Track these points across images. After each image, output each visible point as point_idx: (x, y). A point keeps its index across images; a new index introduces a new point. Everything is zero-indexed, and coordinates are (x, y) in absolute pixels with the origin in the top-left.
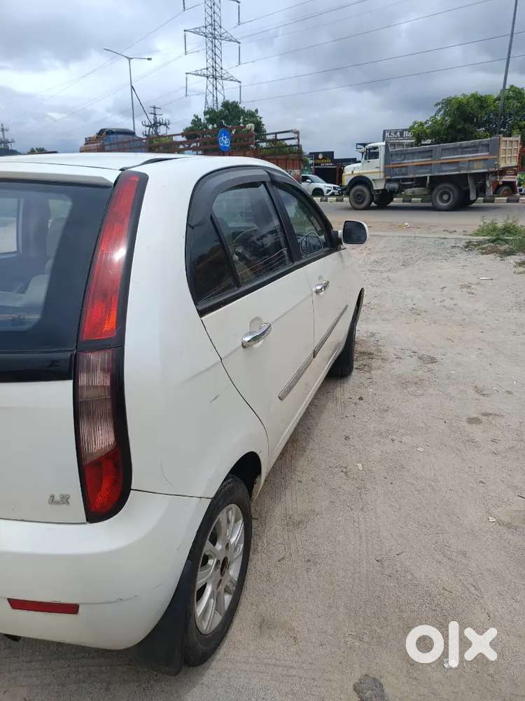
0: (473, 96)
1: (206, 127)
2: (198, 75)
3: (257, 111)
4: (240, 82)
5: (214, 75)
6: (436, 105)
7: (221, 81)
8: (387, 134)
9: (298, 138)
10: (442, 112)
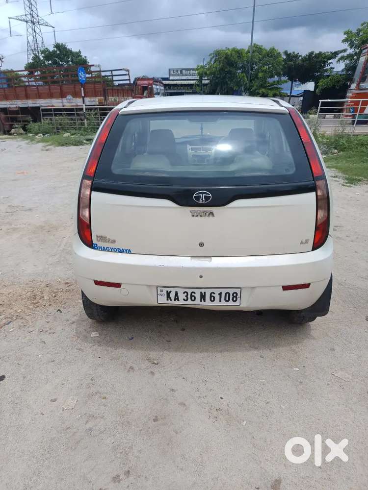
0: (233, 50)
1: (44, 63)
2: (19, 20)
3: (80, 52)
4: (54, 27)
5: (33, 21)
6: (211, 55)
7: (38, 26)
8: (171, 72)
9: (129, 74)
10: (213, 60)
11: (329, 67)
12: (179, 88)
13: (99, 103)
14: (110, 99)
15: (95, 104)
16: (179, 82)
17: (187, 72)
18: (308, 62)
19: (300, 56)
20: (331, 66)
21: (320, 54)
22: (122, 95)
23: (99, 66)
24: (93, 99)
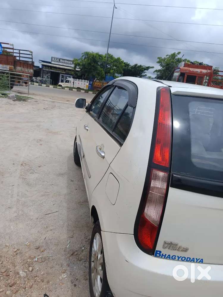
0: (97, 54)
6: (82, 54)
8: (53, 59)
9: (32, 55)
10: (84, 57)
11: (144, 74)
12: (58, 69)
13: (9, 70)
14: (18, 69)
15: (6, 70)
16: (57, 66)
17: (63, 61)
18: (134, 69)
19: (130, 65)
20: (145, 74)
21: (140, 66)
22: (26, 67)
23: (12, 45)
24: (5, 66)
